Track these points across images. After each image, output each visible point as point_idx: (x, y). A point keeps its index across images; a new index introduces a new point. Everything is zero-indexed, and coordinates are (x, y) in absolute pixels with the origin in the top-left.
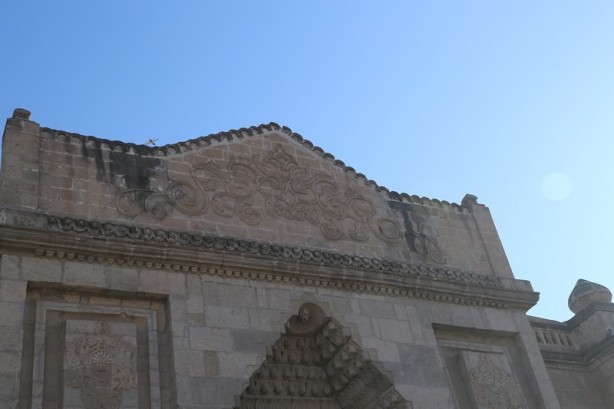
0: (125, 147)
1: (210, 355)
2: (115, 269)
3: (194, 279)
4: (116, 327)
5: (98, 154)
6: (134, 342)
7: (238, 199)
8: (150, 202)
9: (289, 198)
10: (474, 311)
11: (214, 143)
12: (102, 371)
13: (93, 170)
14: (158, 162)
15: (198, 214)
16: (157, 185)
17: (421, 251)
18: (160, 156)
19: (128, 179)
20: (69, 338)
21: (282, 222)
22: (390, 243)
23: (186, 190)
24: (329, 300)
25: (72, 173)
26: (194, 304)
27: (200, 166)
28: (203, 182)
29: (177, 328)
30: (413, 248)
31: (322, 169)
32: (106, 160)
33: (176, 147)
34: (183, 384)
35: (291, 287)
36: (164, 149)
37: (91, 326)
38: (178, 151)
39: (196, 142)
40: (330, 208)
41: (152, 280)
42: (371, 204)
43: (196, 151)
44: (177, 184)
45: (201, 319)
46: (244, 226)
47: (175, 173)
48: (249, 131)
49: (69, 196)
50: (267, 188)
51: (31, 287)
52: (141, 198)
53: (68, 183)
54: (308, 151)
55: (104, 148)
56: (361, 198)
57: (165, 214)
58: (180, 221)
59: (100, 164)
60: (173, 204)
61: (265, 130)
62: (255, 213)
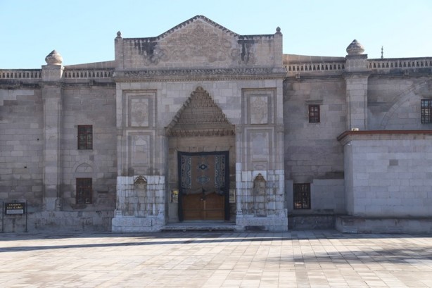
0: (147, 39)
1: (167, 106)
2: (143, 83)
3: (164, 83)
4: (143, 100)
5: (139, 43)
6: (148, 104)
7: (181, 51)
8: (153, 59)
9: (199, 48)
10: (260, 82)
11: (175, 30)
12: (140, 112)
13: (138, 51)
14: (156, 43)
15: (168, 60)
16: (156, 52)
17: (246, 60)
18: (157, 41)
19: (147, 52)
20: (132, 104)
21: (195, 58)
22: (234, 59)
23: (165, 52)
24: (206, 85)
25: (132, 53)
26: (164, 92)
27: (170, 41)
28: (170, 48)
29: (159, 99)
30: (243, 60)
31: (214, 32)
32: (141, 46)
33: (162, 35)
34: (159, 114)
35: (194, 82)
36: (158, 37)
37: (137, 100)
38: (163, 37)
39: (169, 31)
40: (214, 48)
41: (153, 85)
42: (230, 43)
43: (169, 36)
44: (162, 50)
45: (165, 96)
46: (182, 62)
47: (161, 46)
48: (187, 22)
49: (131, 62)
50: (192, 45)
51: (123, 91)
52: (151, 58)
53: (131, 57)
54: (210, 25)
55: (141, 42)
56: (227, 41)
57: (158, 62)
58: (162, 64)
59: (139, 48)
60: (160, 58)
61: (194, 20)
62: (186, 56)
